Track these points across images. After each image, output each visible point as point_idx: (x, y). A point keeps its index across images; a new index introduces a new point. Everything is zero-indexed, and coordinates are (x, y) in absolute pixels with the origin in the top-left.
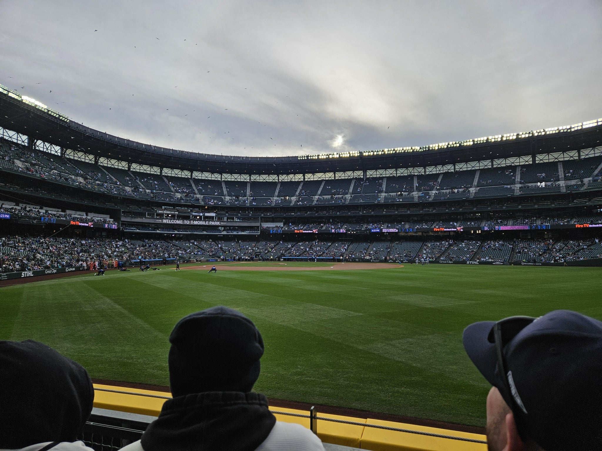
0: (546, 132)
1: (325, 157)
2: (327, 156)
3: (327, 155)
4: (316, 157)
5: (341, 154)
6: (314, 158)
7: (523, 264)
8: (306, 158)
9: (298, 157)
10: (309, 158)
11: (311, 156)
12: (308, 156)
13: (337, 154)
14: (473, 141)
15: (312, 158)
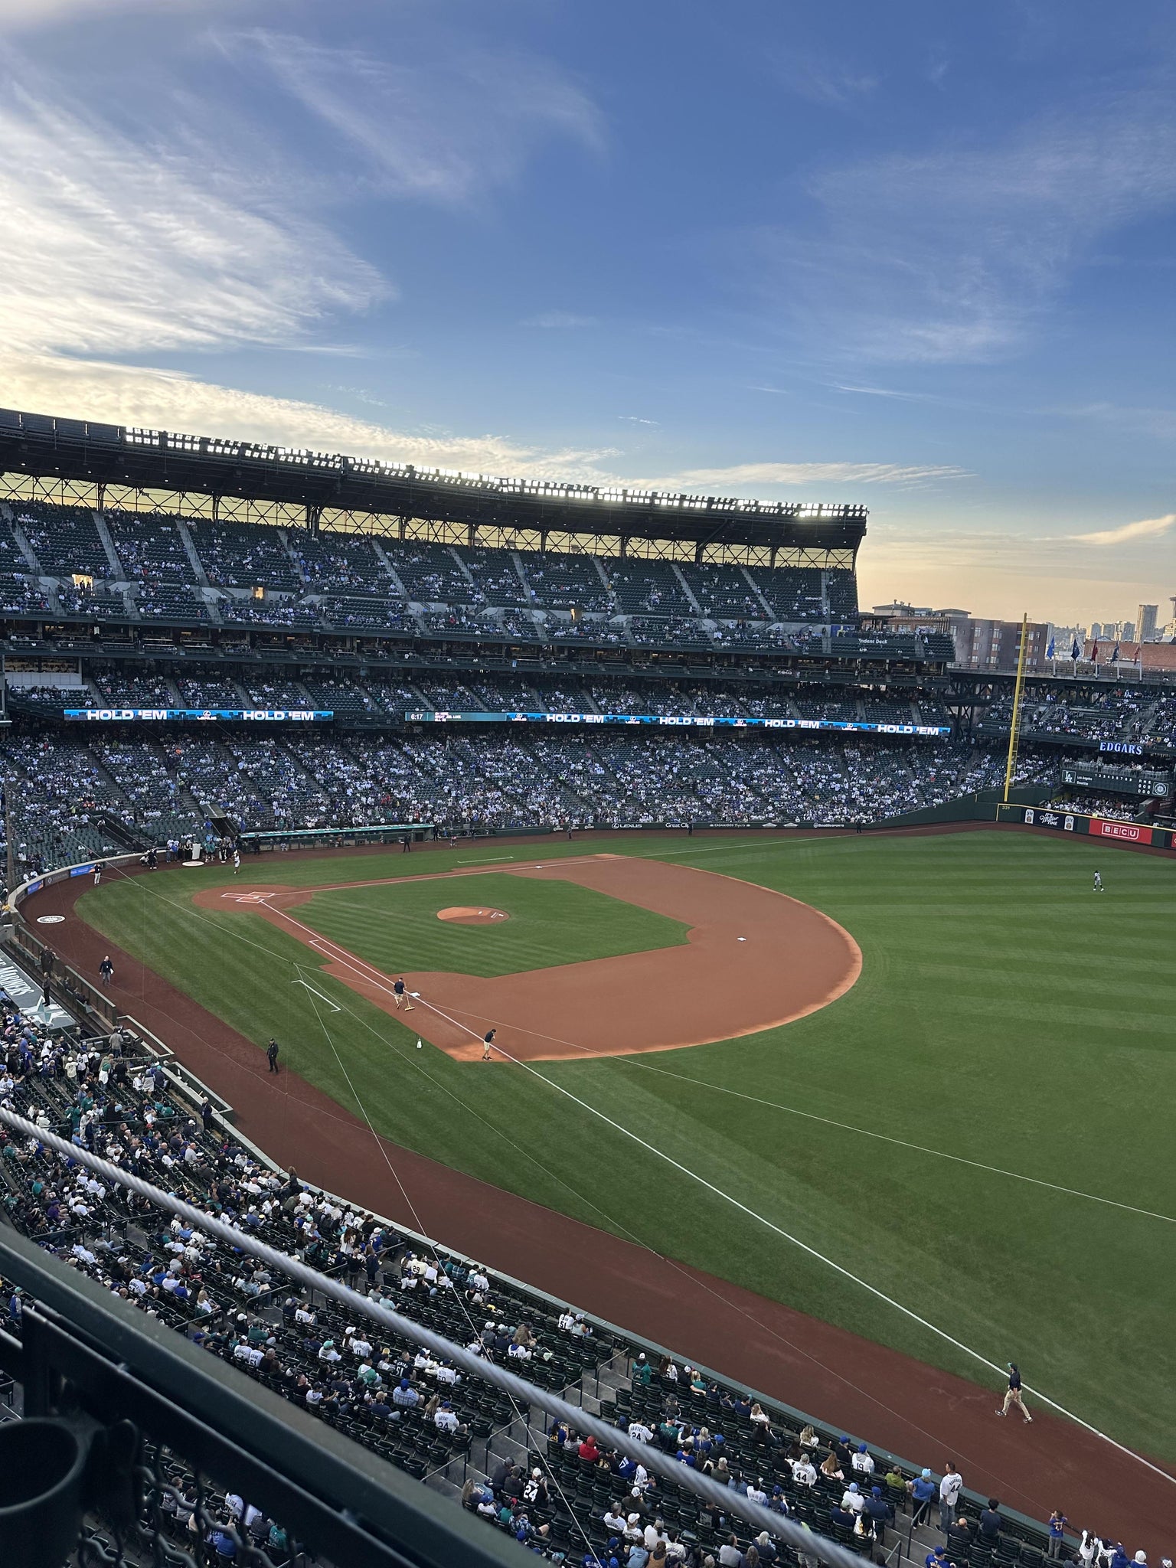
0: (759, 508)
1: (227, 451)
2: (235, 452)
3: (235, 446)
4: (196, 447)
5: (281, 452)
6: (188, 446)
7: (815, 826)
8: (156, 442)
9: (123, 430)
10: (170, 444)
11: (175, 440)
12: (163, 436)
13: (270, 449)
14: (625, 493)
15: (179, 445)
